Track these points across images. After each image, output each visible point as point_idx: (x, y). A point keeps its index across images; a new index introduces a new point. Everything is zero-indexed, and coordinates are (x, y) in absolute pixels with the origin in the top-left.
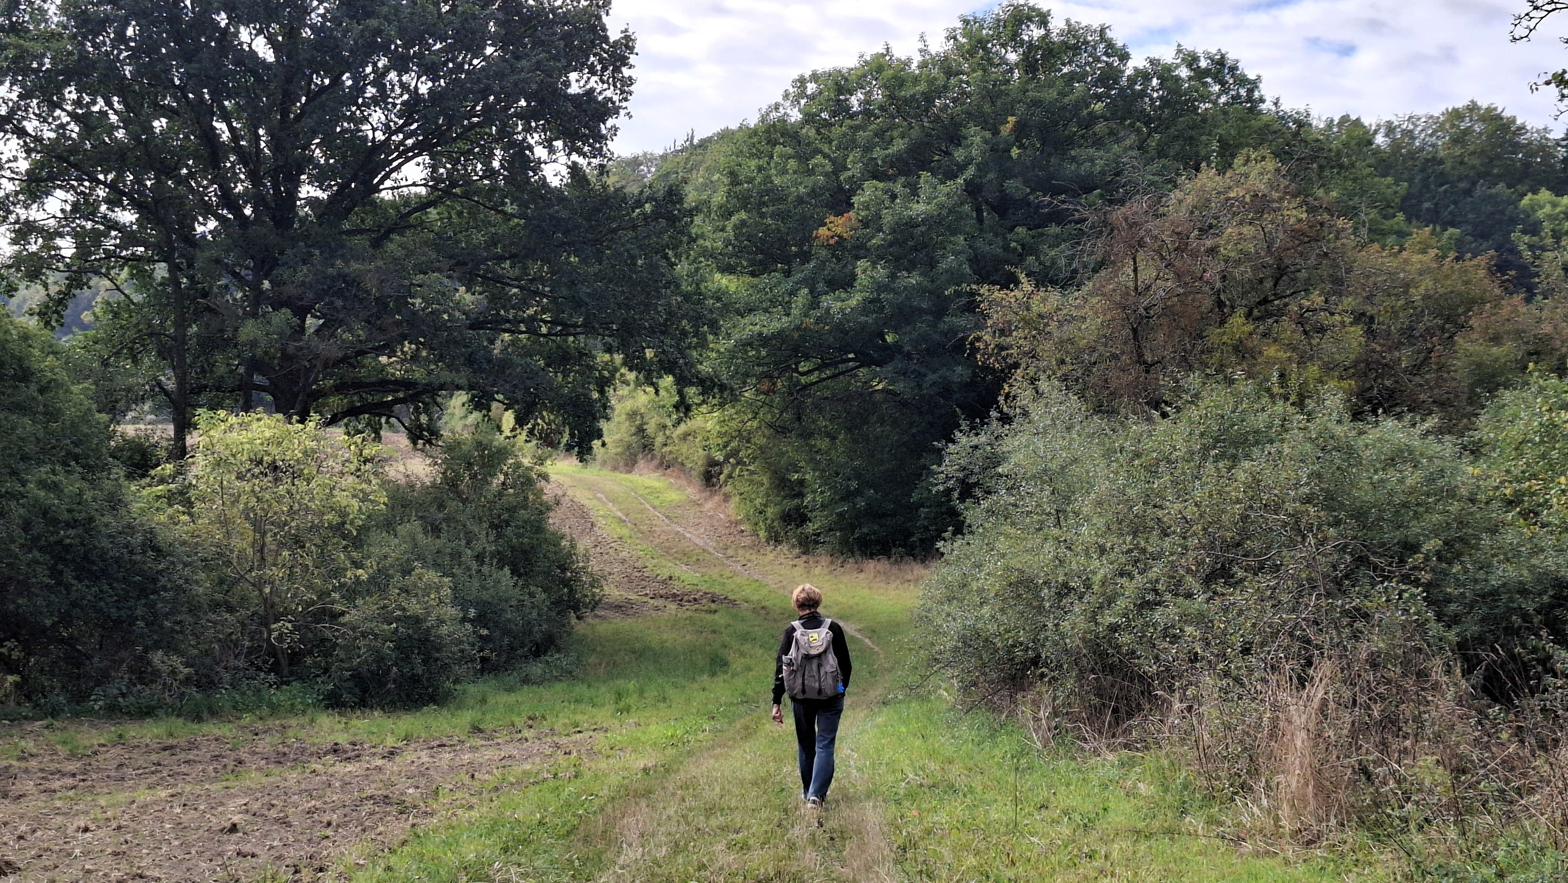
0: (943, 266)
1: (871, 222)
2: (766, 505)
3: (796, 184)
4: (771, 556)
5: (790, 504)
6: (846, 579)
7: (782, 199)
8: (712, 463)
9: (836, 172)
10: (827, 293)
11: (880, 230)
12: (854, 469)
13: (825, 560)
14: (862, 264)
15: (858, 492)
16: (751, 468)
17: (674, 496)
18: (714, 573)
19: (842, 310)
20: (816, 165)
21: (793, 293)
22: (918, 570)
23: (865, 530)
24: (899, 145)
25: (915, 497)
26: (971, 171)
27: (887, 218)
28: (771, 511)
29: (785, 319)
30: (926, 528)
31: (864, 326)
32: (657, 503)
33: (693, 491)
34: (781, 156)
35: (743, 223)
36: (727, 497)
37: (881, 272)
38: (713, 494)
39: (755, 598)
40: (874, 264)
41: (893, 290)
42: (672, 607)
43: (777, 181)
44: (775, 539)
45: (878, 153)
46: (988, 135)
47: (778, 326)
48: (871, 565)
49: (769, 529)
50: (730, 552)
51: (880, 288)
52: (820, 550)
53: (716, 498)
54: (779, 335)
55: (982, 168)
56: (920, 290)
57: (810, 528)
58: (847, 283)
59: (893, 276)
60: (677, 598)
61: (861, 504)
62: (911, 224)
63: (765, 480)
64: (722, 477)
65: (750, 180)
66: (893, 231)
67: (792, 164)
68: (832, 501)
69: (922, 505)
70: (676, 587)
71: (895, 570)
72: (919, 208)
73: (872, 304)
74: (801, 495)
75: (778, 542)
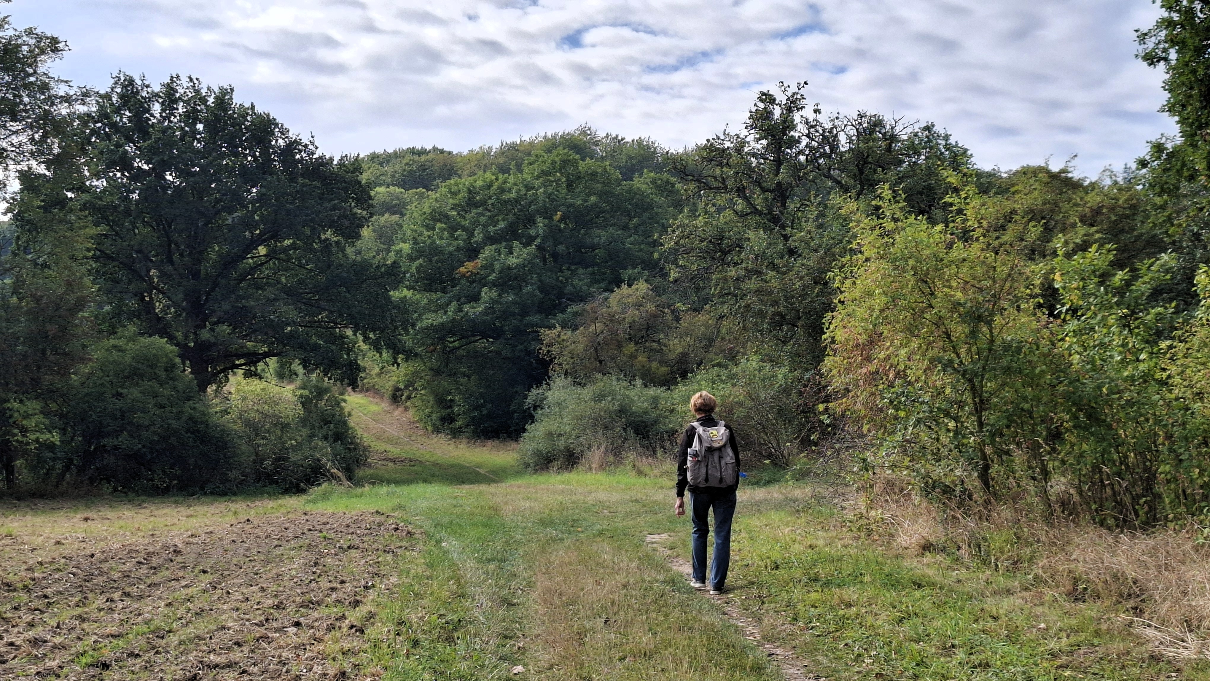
0: (525, 291)
1: (489, 267)
2: (432, 413)
3: (449, 245)
4: (436, 440)
5: (445, 412)
6: (477, 450)
7: (442, 252)
8: (397, 389)
9: (469, 238)
10: (466, 303)
11: (493, 271)
12: (480, 394)
13: (464, 441)
14: (485, 289)
15: (482, 406)
16: (422, 392)
17: (374, 408)
18: (407, 448)
19: (474, 313)
20: (459, 235)
21: (448, 303)
22: (514, 445)
23: (486, 425)
24: (502, 225)
25: (512, 407)
26: (538, 241)
27: (497, 266)
28: (434, 416)
29: (444, 317)
30: (517, 424)
31: (484, 322)
32: (365, 412)
33: (385, 405)
34: (440, 229)
35: (421, 265)
36: (406, 409)
37: (494, 294)
38: (398, 407)
39: (432, 459)
40: (491, 289)
41: (501, 303)
42: (391, 464)
43: (438, 242)
44: (437, 430)
45: (491, 229)
46: (546, 222)
47: (441, 320)
48: (489, 443)
49: (434, 425)
50: (413, 438)
51: (493, 301)
52: (463, 436)
53: (400, 409)
54: (442, 324)
55: (545, 239)
56: (514, 303)
57: (458, 423)
58: (475, 298)
59: (500, 295)
60: (393, 461)
61: (485, 412)
62: (509, 268)
63: (431, 399)
64: (403, 397)
65: (424, 242)
66: (500, 272)
67: (446, 234)
68: (469, 410)
69: (515, 412)
70: (390, 455)
71: (502, 444)
72: (513, 261)
73: (489, 310)
74: (451, 407)
75: (438, 432)
